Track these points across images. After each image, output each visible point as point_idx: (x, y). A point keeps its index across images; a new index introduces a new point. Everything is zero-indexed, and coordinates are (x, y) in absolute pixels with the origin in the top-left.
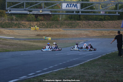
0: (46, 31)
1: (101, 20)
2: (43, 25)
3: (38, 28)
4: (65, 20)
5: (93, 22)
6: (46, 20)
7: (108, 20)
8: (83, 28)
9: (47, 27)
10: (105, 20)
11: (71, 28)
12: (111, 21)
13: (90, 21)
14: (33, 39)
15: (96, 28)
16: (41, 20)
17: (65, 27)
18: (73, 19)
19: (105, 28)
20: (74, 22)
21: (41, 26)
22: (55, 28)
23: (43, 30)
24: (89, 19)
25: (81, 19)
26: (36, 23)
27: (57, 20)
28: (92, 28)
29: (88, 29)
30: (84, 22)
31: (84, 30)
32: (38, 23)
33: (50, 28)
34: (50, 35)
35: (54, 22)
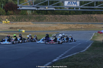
0: (17, 24)
1: (66, 14)
2: (13, 18)
3: (9, 21)
4: (33, 14)
5: (59, 16)
6: (16, 14)
7: (73, 14)
8: (50, 21)
9: (17, 21)
10: (70, 14)
11: (38, 21)
12: (76, 16)
13: (56, 15)
14: (8, 31)
15: (62, 22)
16: (11, 14)
17: (33, 20)
18: (41, 13)
19: (70, 21)
20: (41, 16)
21: (11, 20)
22: (24, 21)
23: (14, 24)
24: (56, 13)
25: (48, 13)
26: (6, 17)
27: (26, 14)
28: (58, 21)
29: (54, 22)
30: (51, 16)
31: (51, 23)
32: (8, 17)
33: (19, 21)
34: (22, 27)
35: (23, 16)
